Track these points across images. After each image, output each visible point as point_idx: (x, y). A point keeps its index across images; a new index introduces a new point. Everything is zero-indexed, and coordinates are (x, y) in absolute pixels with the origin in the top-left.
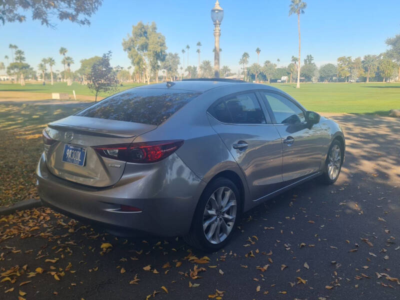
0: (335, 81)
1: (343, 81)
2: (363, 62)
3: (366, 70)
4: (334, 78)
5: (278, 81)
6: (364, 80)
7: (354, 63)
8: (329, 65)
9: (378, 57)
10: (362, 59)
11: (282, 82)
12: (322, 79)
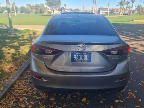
0: (26, 13)
1: (29, 13)
2: (35, 6)
3: (37, 9)
4: (26, 12)
5: (3, 12)
6: (37, 13)
7: (32, 7)
8: (23, 7)
9: (40, 5)
10: (35, 5)
11: (5, 13)
12: (21, 12)
